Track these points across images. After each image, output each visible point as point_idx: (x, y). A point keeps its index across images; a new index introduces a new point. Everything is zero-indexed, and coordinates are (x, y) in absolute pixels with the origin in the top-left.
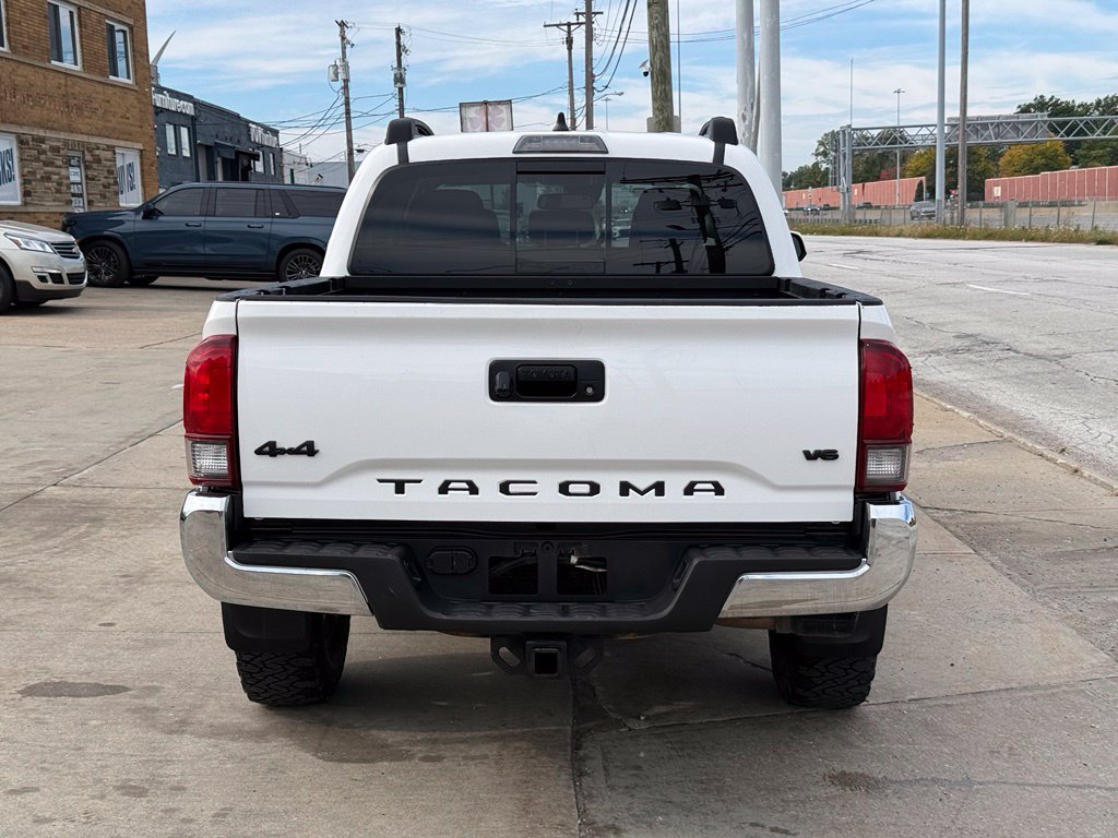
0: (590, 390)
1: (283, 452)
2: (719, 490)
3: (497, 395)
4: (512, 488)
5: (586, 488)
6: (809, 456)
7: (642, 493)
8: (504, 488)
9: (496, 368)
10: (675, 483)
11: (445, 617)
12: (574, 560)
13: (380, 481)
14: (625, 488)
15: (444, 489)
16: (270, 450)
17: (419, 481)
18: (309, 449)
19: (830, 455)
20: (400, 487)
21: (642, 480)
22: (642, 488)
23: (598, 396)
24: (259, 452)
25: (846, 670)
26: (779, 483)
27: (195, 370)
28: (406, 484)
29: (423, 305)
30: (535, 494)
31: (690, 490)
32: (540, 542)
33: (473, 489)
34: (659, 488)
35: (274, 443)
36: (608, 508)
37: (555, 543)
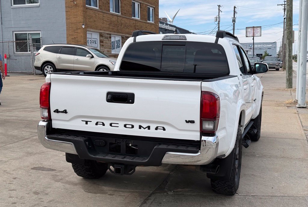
0: (131, 101)
1: (60, 112)
2: (164, 129)
3: (108, 101)
4: (113, 125)
5: (131, 126)
6: (187, 122)
7: (145, 129)
8: (111, 125)
9: (108, 93)
10: (153, 127)
11: (94, 156)
12: (130, 145)
13: (82, 121)
14: (140, 127)
15: (97, 124)
16: (57, 111)
17: (91, 122)
18: (65, 112)
19: (193, 122)
20: (87, 123)
21: (145, 125)
22: (144, 127)
23: (133, 102)
24: (54, 111)
25: (224, 184)
26: (179, 128)
27: (43, 90)
28: (88, 122)
29: (91, 77)
30: (118, 127)
31: (157, 129)
32: (121, 140)
33: (104, 125)
34: (149, 128)
35: (58, 109)
36: (136, 132)
37: (125, 140)
